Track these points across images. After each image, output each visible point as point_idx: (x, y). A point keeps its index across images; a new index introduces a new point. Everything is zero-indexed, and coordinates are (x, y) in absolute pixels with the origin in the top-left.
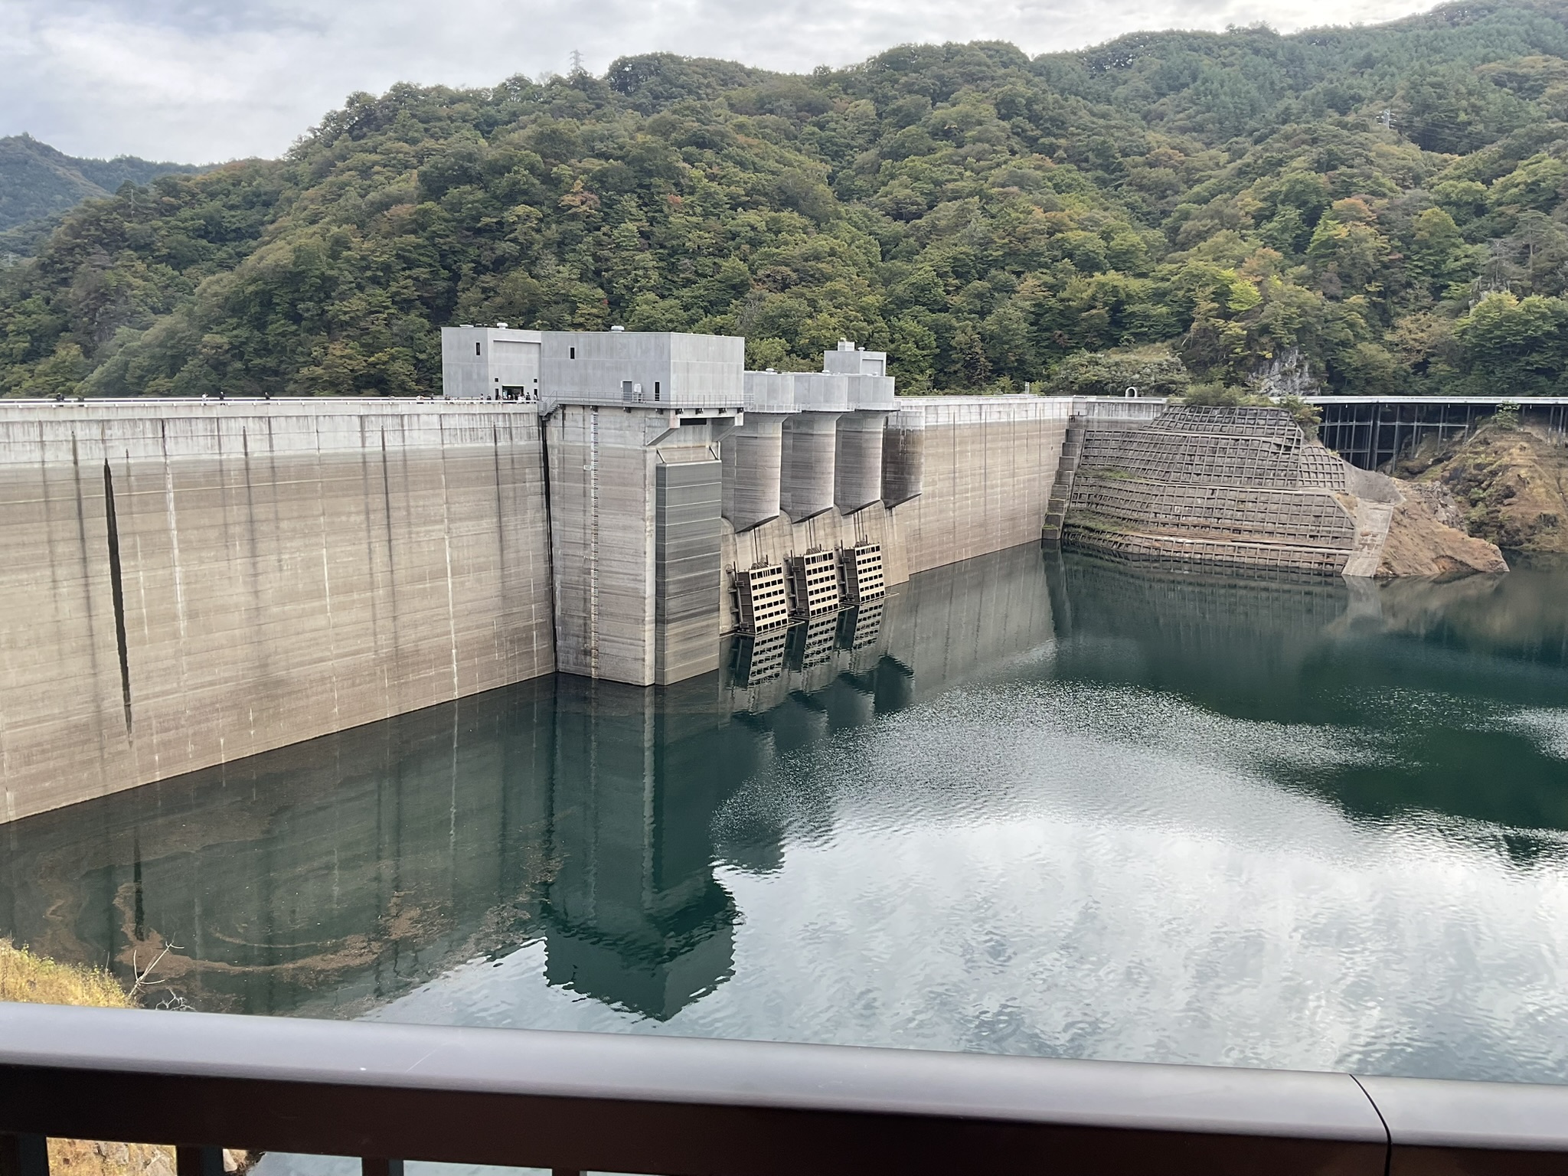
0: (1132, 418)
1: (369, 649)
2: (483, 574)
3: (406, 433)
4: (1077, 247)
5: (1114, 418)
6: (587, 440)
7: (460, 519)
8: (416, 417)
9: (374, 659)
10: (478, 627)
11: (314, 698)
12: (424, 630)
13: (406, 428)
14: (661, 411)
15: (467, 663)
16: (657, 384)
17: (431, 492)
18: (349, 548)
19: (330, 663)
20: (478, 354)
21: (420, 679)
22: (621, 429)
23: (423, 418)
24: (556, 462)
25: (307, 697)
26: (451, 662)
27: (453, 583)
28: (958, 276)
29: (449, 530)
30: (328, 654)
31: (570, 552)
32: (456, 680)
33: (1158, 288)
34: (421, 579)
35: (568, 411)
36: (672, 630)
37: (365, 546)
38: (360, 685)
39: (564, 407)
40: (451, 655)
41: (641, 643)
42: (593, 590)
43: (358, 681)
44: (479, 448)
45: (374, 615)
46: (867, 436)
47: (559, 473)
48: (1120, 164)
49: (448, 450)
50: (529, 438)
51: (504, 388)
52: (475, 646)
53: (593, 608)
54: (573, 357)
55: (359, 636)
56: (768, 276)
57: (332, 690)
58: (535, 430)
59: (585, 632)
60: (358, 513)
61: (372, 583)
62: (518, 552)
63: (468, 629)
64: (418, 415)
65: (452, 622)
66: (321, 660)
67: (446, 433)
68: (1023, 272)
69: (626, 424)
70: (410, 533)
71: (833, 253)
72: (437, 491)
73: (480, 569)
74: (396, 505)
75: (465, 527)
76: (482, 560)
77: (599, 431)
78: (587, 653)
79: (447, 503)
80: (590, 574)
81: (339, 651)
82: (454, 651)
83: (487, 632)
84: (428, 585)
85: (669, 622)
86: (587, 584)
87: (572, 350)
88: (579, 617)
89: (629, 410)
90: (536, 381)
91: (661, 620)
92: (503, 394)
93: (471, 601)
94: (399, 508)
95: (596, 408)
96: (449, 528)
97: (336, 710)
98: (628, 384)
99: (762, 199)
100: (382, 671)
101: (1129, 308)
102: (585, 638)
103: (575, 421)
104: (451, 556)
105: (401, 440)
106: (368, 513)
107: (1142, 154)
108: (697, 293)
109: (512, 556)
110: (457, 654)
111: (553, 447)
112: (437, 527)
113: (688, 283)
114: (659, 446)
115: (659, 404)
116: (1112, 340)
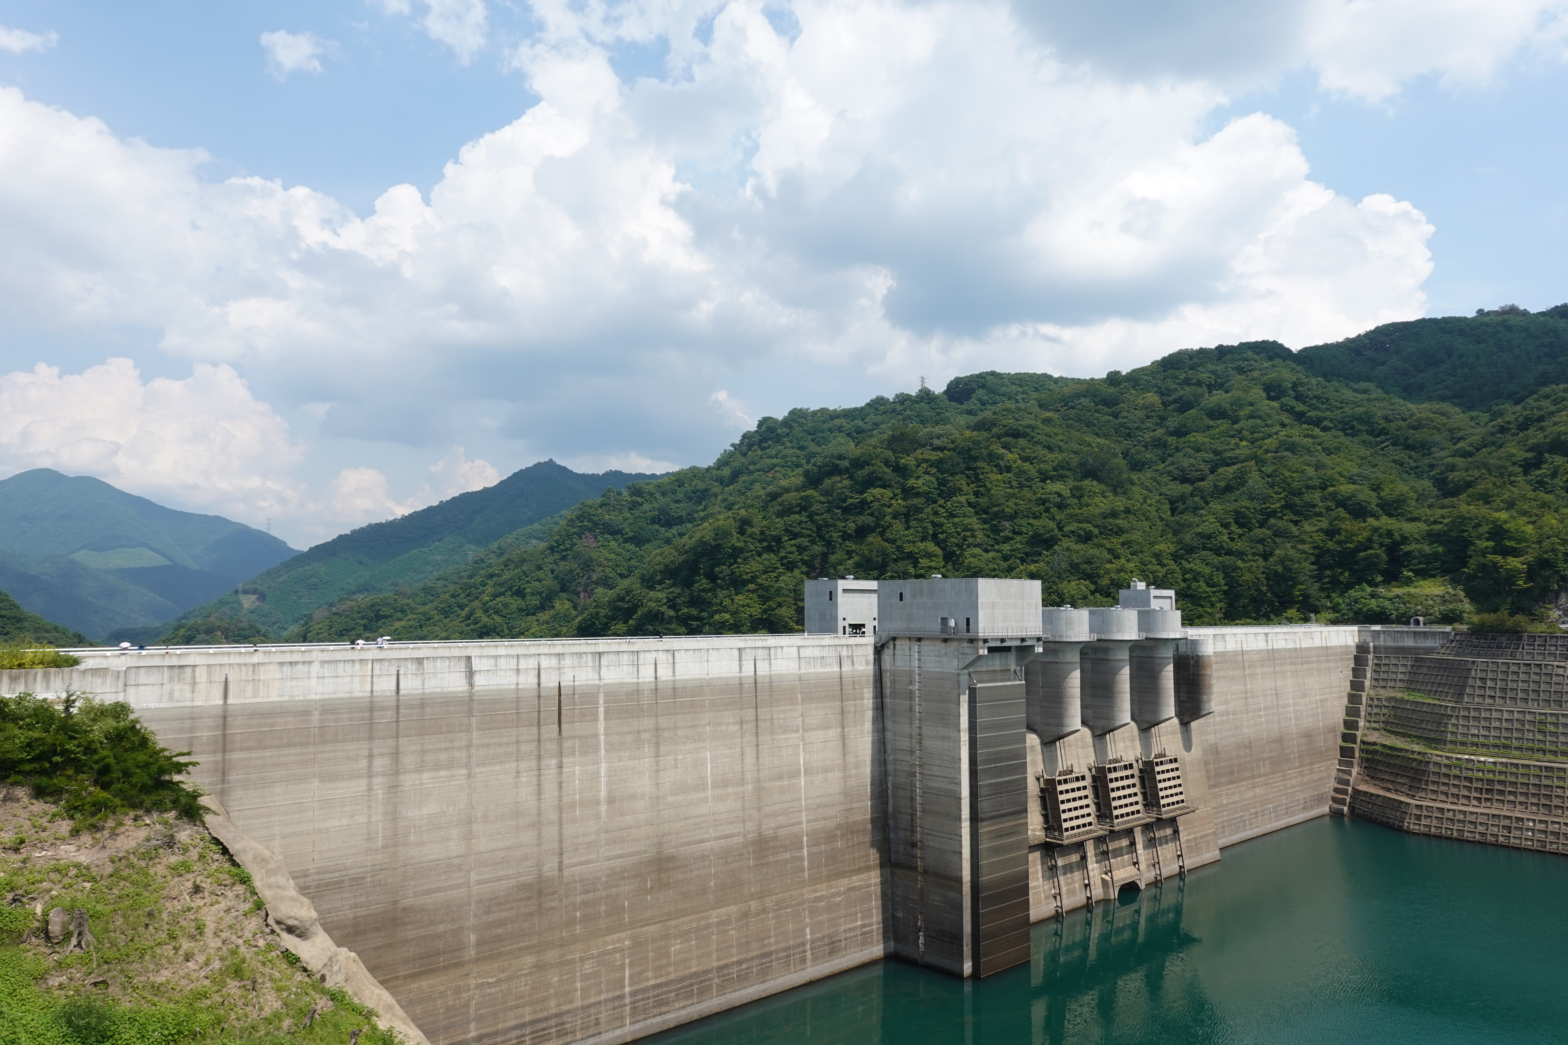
0: (1419, 645)
1: (739, 834)
2: (830, 775)
3: (773, 661)
4: (1349, 498)
5: (1401, 644)
6: (912, 665)
7: (812, 730)
8: (779, 650)
9: (743, 843)
10: (824, 819)
11: (696, 872)
12: (782, 820)
13: (772, 657)
14: (971, 641)
15: (815, 850)
16: (968, 620)
17: (790, 707)
18: (726, 751)
19: (709, 844)
20: (831, 599)
21: (777, 861)
22: (939, 656)
23: (786, 650)
24: (889, 684)
25: (691, 871)
26: (802, 848)
27: (805, 782)
28: (1241, 525)
29: (803, 738)
30: (707, 836)
31: (900, 757)
32: (806, 863)
33: (1432, 530)
34: (780, 777)
35: (898, 643)
36: (985, 829)
37: (738, 750)
38: (731, 863)
39: (894, 639)
40: (802, 842)
41: (958, 838)
42: (918, 790)
43: (729, 860)
44: (828, 673)
45: (744, 806)
46: (1159, 661)
47: (891, 693)
48: (1384, 428)
49: (804, 674)
50: (867, 664)
51: (850, 625)
52: (822, 835)
53: (918, 806)
54: (901, 599)
55: (732, 823)
56: (1073, 532)
57: (710, 866)
58: (871, 657)
59: (912, 826)
60: (735, 723)
61: (743, 779)
62: (857, 756)
63: (816, 820)
64: (782, 647)
65: (804, 814)
66: (702, 841)
67: (803, 661)
68: (1300, 521)
69: (943, 652)
70: (773, 740)
71: (1127, 511)
72: (794, 707)
73: (826, 770)
74: (763, 717)
75: (815, 736)
76: (829, 763)
77: (922, 658)
78: (914, 845)
79: (802, 716)
80: (915, 776)
81: (718, 834)
82: (805, 839)
83: (832, 824)
84: (786, 783)
85: (982, 820)
86: (913, 785)
87: (901, 594)
88: (907, 813)
89: (946, 640)
90: (875, 619)
91: (974, 819)
92: (848, 630)
93: (819, 797)
94: (765, 720)
95: (919, 639)
96: (803, 737)
97: (712, 883)
98: (944, 621)
99: (1067, 473)
100: (749, 853)
101: (1406, 548)
102: (912, 831)
103: (903, 650)
104: (804, 759)
105: (768, 666)
106: (742, 724)
107: (1404, 420)
108: (1014, 547)
109: (853, 760)
110: (807, 841)
111: (886, 671)
112: (794, 735)
113: (1007, 539)
114: (971, 670)
115: (971, 635)
116: (1392, 577)
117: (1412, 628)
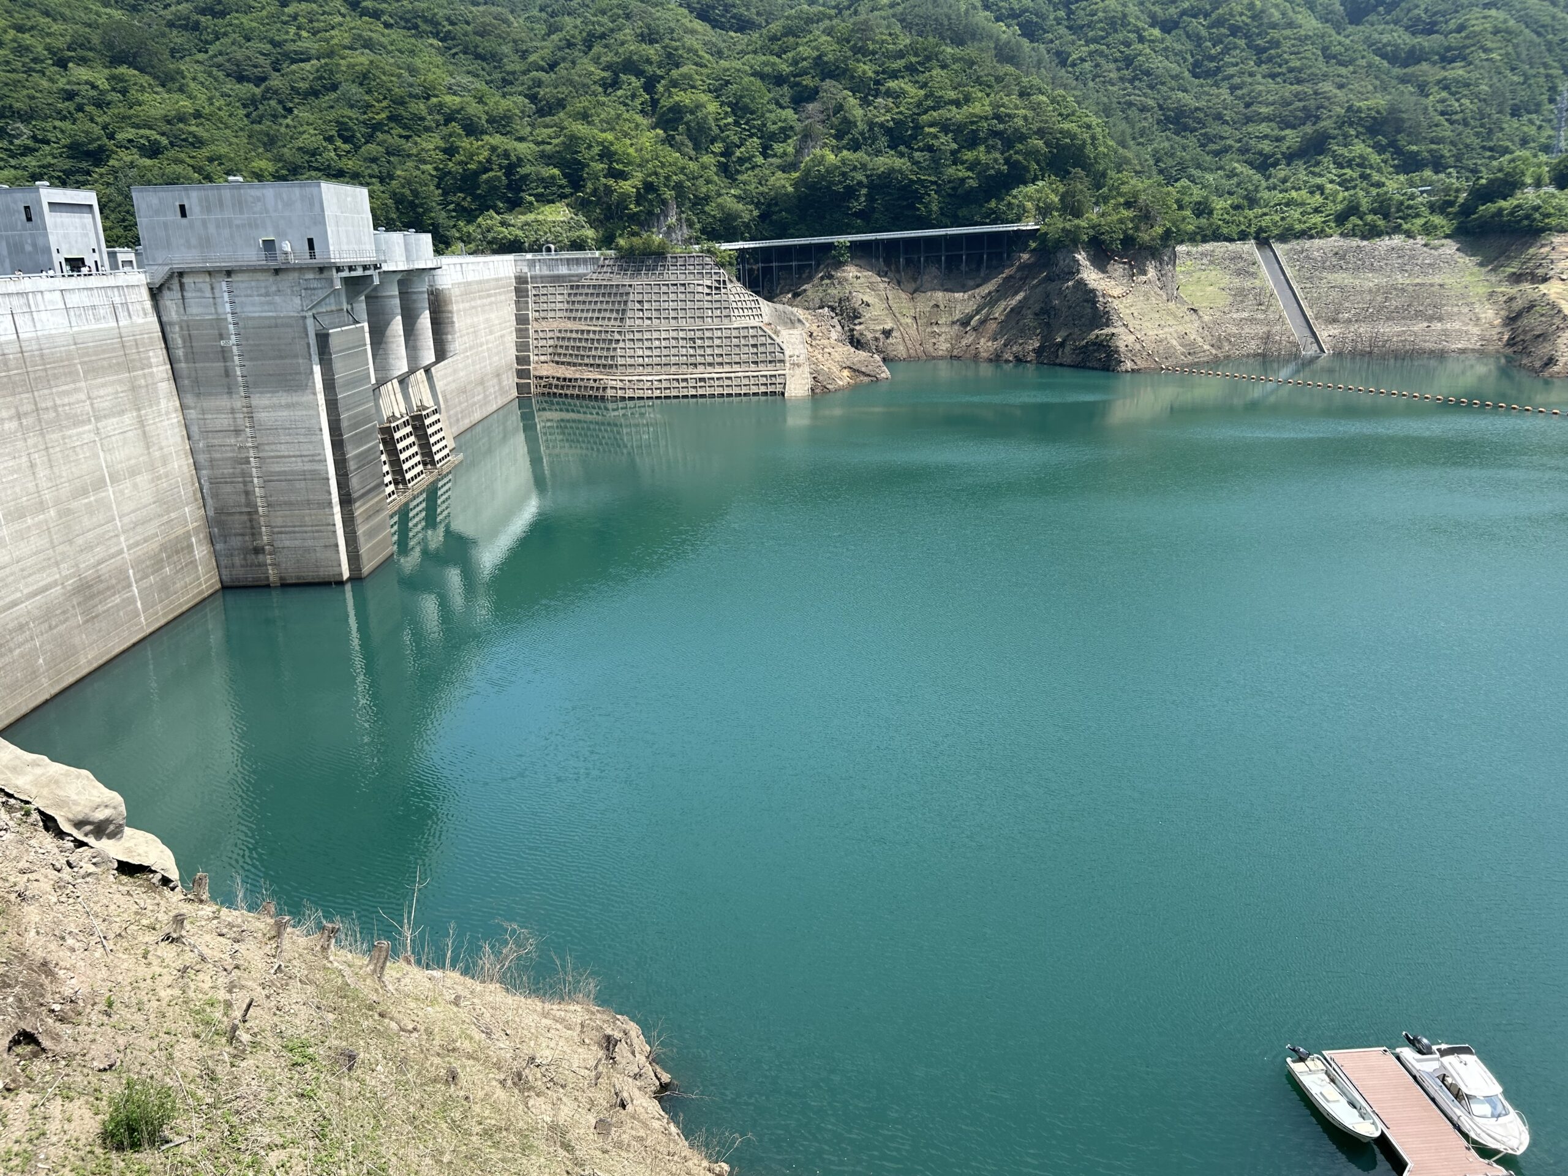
0: (572, 272)
1: (55, 583)
2: (139, 479)
3: (35, 314)
4: (458, 112)
5: (556, 272)
6: (220, 310)
7: (105, 417)
8: (39, 296)
9: (65, 594)
10: (145, 540)
11: (17, 651)
12: (100, 552)
13: (33, 309)
14: (321, 270)
15: (145, 583)
16: (311, 242)
17: (72, 386)
18: (11, 463)
19: (23, 605)
20: (29, 219)
21: (108, 610)
22: (267, 295)
23: (47, 295)
24: (180, 341)
25: (11, 651)
26: (130, 585)
27: (114, 493)
28: (346, 140)
29: (97, 431)
30: (19, 595)
31: (216, 442)
32: (139, 604)
33: (543, 151)
34: (85, 492)
35: (186, 280)
36: (359, 509)
37: (24, 459)
38: (57, 626)
39: (181, 274)
40: (128, 577)
41: (331, 528)
42: (256, 480)
43: (54, 623)
44: (104, 330)
45: (52, 541)
47: (186, 355)
48: (449, 32)
49: (78, 333)
50: (145, 314)
51: (67, 260)
52: (148, 563)
53: (259, 500)
54: (184, 214)
55: (43, 569)
56: (130, 141)
57: (32, 639)
58: (148, 304)
59: (252, 528)
60: (10, 419)
61: (42, 503)
62: (161, 449)
63: (137, 544)
64: (42, 292)
65: (122, 539)
66: (14, 604)
67: (72, 313)
68: (410, 136)
69: (274, 288)
70: (64, 438)
72: (78, 385)
73: (133, 472)
74: (44, 405)
75: (111, 425)
76: (133, 462)
77: (237, 300)
78: (258, 551)
79: (89, 398)
80: (249, 462)
81: (31, 589)
82: (131, 571)
83: (154, 545)
84: (92, 499)
85: (356, 500)
86: (246, 477)
87: (182, 208)
88: (241, 513)
89: (277, 271)
90: (94, 250)
91: (346, 500)
92: (66, 268)
93: (134, 511)
94: (47, 409)
95: (229, 273)
96: (98, 429)
97: (41, 661)
98: (269, 245)
99: (91, 54)
100: (73, 607)
101: (522, 171)
102: (253, 534)
103: (200, 290)
104: (106, 461)
105: (30, 323)
106: (19, 418)
107: (468, 23)
109: (157, 454)
110: (134, 574)
111: (171, 324)
112: (87, 428)
113: (27, 151)
114: (314, 311)
115: (320, 259)
116: (515, 204)
117: (544, 255)
